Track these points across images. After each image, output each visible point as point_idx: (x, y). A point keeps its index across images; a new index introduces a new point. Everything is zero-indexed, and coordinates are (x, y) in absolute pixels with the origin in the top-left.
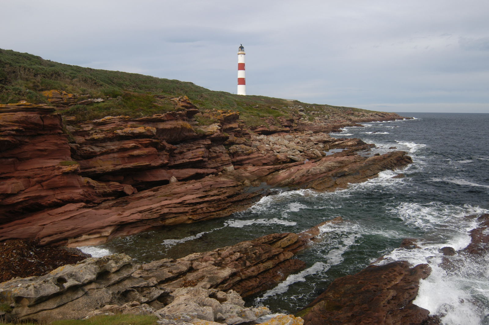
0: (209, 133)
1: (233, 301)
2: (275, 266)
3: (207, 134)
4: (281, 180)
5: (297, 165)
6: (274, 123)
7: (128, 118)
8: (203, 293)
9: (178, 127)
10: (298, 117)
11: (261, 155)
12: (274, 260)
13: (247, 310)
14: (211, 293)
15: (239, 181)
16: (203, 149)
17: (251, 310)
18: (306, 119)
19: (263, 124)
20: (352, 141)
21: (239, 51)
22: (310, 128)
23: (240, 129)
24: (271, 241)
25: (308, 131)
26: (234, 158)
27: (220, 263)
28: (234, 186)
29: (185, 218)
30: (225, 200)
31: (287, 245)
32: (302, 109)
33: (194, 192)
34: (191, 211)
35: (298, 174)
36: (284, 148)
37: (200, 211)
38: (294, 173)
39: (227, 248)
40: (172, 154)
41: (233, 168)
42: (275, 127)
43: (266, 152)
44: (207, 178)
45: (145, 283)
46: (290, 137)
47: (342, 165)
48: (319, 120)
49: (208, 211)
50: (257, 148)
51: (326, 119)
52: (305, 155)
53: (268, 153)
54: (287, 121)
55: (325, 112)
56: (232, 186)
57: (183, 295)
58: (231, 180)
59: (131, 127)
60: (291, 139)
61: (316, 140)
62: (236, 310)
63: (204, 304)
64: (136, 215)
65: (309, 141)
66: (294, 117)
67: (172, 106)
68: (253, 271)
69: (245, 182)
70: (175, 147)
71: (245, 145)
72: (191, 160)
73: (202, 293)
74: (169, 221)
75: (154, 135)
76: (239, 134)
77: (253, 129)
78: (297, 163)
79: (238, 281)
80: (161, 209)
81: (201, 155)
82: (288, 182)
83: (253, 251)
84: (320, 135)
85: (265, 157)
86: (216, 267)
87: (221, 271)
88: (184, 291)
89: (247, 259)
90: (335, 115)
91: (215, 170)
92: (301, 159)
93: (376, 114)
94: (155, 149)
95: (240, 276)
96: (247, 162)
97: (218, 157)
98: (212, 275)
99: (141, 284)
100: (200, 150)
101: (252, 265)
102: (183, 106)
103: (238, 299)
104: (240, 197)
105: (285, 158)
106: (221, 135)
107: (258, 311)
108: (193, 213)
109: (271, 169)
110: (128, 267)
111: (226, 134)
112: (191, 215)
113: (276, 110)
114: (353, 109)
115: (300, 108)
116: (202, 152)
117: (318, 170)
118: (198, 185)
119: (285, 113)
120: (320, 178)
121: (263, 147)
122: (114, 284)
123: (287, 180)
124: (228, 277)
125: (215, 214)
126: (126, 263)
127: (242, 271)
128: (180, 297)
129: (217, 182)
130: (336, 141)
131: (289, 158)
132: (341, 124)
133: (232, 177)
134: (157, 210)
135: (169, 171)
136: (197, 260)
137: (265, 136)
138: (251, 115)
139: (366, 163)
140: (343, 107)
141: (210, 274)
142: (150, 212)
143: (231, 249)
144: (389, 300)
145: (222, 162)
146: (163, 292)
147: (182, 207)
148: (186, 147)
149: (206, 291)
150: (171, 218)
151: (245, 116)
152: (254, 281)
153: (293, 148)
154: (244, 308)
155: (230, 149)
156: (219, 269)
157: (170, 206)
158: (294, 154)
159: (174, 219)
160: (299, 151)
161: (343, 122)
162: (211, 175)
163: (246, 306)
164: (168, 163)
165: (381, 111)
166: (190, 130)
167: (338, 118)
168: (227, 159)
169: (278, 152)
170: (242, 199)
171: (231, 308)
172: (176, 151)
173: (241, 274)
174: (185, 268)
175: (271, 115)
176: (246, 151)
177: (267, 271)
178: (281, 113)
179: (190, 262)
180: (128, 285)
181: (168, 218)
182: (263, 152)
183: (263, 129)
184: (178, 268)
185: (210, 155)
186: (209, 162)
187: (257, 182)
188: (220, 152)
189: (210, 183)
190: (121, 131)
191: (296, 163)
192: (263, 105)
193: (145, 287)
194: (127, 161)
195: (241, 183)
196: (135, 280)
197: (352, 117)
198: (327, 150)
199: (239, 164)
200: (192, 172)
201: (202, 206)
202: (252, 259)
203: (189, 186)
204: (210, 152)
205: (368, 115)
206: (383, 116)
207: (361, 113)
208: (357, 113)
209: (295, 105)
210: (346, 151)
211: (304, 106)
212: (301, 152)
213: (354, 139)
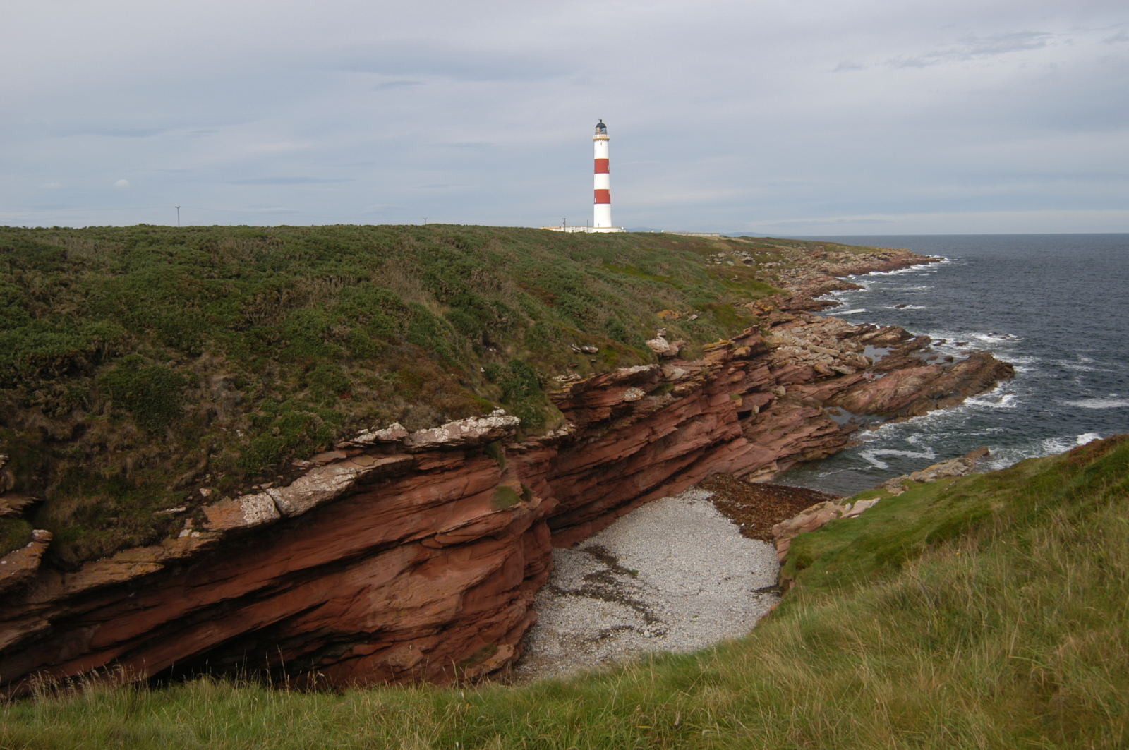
29: (819, 452)
34: (821, 444)
37: (829, 444)
38: (875, 395)
46: (799, 330)
53: (796, 362)
54: (785, 301)
61: (832, 333)
84: (833, 322)
91: (773, 394)
92: (850, 370)
93: (873, 255)
115: (746, 256)
130: (861, 333)
134: (796, 444)
157: (803, 439)
160: (831, 356)
201: (827, 439)
205: (857, 258)
206: (885, 259)
207: (842, 255)
208: (834, 254)
209: (735, 250)
210: (896, 353)
211: (752, 252)
212: (835, 358)
213: (892, 329)
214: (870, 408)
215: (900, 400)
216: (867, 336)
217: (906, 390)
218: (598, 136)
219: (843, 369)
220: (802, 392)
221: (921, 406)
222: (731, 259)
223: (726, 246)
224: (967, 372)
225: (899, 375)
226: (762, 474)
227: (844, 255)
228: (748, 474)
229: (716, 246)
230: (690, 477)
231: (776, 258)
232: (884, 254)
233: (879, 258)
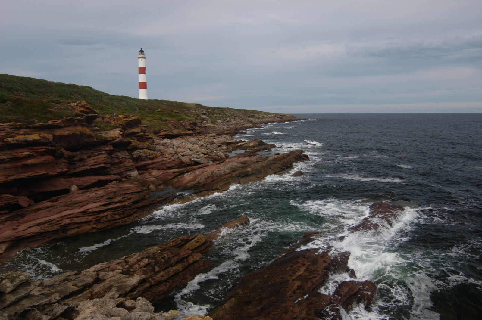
0: (111, 138)
1: (142, 308)
2: (185, 269)
3: (108, 139)
4: (187, 183)
5: (202, 167)
6: (177, 127)
7: (20, 125)
8: (111, 304)
9: (77, 133)
10: (200, 120)
11: (165, 159)
12: (183, 263)
13: (157, 316)
14: (119, 302)
15: (144, 186)
16: (105, 156)
17: (161, 315)
18: (208, 122)
19: (166, 128)
20: (254, 142)
21: (139, 55)
22: (213, 130)
23: (142, 134)
24: (179, 244)
25: (211, 134)
26: (137, 162)
27: (127, 271)
28: (139, 192)
29: (88, 227)
30: (130, 206)
31: (196, 246)
32: (204, 112)
33: (97, 200)
34: (94, 219)
35: (203, 176)
36: (188, 151)
37: (104, 219)
38: (199, 175)
39: (135, 255)
40: (71, 161)
41: (138, 173)
42: (179, 130)
43: (170, 156)
44: (110, 185)
45: (46, 300)
46: (194, 140)
47: (245, 165)
48: (222, 122)
49: (113, 219)
50: (161, 152)
51: (228, 122)
52: (210, 158)
53: (172, 156)
54: (190, 124)
55: (227, 115)
56: (136, 191)
57: (89, 308)
58: (136, 186)
59: (24, 134)
60: (195, 142)
61: (219, 142)
62: (146, 317)
63: (112, 314)
64: (34, 228)
65: (212, 143)
66: (197, 120)
67: (70, 112)
68: (162, 276)
69: (150, 187)
70: (74, 154)
71: (149, 149)
72: (93, 167)
73: (109, 303)
74: (70, 233)
75: (50, 143)
76: (142, 138)
77: (156, 133)
78: (202, 165)
79: (148, 287)
80: (61, 220)
81: (103, 162)
82: (194, 184)
83: (161, 255)
84: (223, 137)
85: (169, 161)
86: (124, 276)
87: (130, 279)
88: (90, 303)
89: (156, 264)
90: (237, 118)
91: (118, 177)
92: (205, 161)
93: (275, 116)
94: (52, 158)
95: (149, 282)
96: (152, 166)
97: (121, 162)
98: (120, 284)
99: (42, 301)
100: (101, 156)
101: (161, 269)
102: (81, 111)
103: (148, 305)
104: (146, 202)
105: (189, 161)
106: (123, 141)
107: (168, 315)
108: (97, 222)
109: (176, 172)
110: (25, 285)
111: (129, 139)
112: (95, 224)
113: (179, 114)
114: (253, 112)
115: (203, 111)
116: (104, 158)
117: (222, 172)
118: (101, 192)
119: (188, 116)
120: (224, 179)
121: (167, 151)
122: (10, 306)
123: (193, 182)
124: (137, 284)
125: (120, 221)
126: (23, 280)
127: (151, 277)
128: (86, 310)
129: (121, 188)
130: (238, 143)
131: (193, 161)
132: (243, 126)
133: (136, 183)
134: (58, 221)
135: (69, 179)
136: (103, 270)
137: (169, 140)
138: (154, 119)
139: (267, 163)
140: (244, 110)
141: (118, 283)
142: (50, 224)
143: (139, 256)
144: (294, 291)
145: (125, 168)
146: (66, 307)
147: (85, 216)
148: (86, 154)
149: (113, 301)
150: (73, 229)
151: (147, 121)
152: (164, 286)
153: (197, 151)
154: (154, 314)
155: (133, 155)
156: (128, 277)
157: (71, 216)
158: (198, 156)
159: (76, 229)
160: (203, 153)
161: (244, 124)
162: (114, 182)
163: (156, 311)
164: (67, 171)
165: (279, 113)
166: (90, 136)
167: (239, 120)
168: (130, 164)
169: (183, 156)
170: (147, 204)
171: (140, 316)
172: (75, 159)
173: (150, 280)
174: (90, 280)
175: (174, 119)
176: (149, 155)
177: (176, 274)
178: (184, 116)
179: (96, 273)
180: (27, 304)
181: (70, 229)
182: (167, 156)
183: (167, 133)
184: (83, 281)
185: (112, 161)
186: (112, 168)
187: (162, 187)
188: (123, 158)
189: (114, 190)
190: (12, 139)
191: (200, 165)
192: (165, 109)
193: (46, 304)
194: (20, 171)
195: (146, 188)
196: (34, 298)
197: (253, 119)
198: (230, 152)
199: (143, 169)
200: (94, 179)
201: (106, 214)
202: (161, 263)
203: (92, 194)
204: (112, 157)
205: (268, 117)
206: (281, 118)
207: (261, 116)
208: (257, 115)
209: (197, 108)
210: (248, 152)
213: (255, 140)
216: (239, 144)
219: (200, 160)
221: (225, 182)
231: (220, 113)
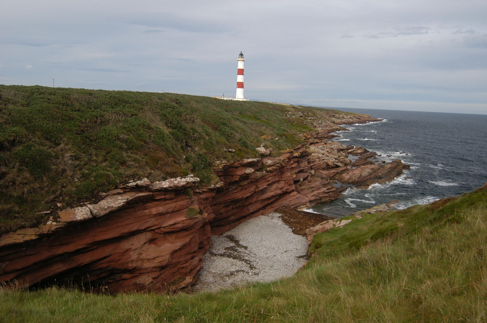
5: (345, 170)
20: (360, 150)
29: (327, 199)
34: (328, 196)
37: (331, 196)
54: (316, 134)
60: (322, 148)
61: (335, 149)
64: (313, 197)
90: (327, 120)
92: (342, 165)
93: (354, 117)
114: (334, 112)
120: (368, 179)
131: (335, 164)
134: (318, 195)
153: (331, 157)
197: (335, 120)
198: (347, 157)
201: (331, 193)
205: (347, 117)
206: (359, 119)
207: (341, 116)
208: (338, 115)
209: (296, 111)
210: (362, 158)
211: (303, 112)
212: (336, 159)
213: (360, 148)
214: (350, 181)
215: (363, 178)
216: (350, 151)
217: (365, 174)
218: (240, 59)
219: (339, 164)
220: (321, 173)
221: (371, 181)
222: (294, 115)
223: (292, 109)
224: (391, 168)
225: (362, 168)
226: (303, 207)
227: (342, 116)
228: (297, 207)
229: (288, 109)
230: (272, 207)
231: (313, 115)
232: (359, 116)
233: (356, 118)
